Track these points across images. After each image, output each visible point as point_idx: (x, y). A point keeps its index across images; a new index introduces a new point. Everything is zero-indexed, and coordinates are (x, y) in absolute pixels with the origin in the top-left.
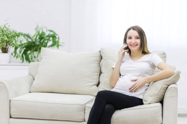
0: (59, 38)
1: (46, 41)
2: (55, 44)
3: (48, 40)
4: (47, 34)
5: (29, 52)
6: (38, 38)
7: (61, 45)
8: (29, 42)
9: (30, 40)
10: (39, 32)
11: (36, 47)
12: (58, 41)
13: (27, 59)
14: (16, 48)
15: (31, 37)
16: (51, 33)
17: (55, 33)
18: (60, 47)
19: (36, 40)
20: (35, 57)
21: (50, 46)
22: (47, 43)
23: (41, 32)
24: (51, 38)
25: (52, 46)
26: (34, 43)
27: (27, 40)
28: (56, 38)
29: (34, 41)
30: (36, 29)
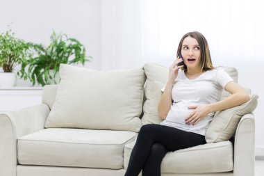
0: (84, 50)
1: (66, 55)
2: (80, 58)
3: (69, 52)
4: (68, 44)
5: (42, 70)
6: (54, 50)
7: (87, 60)
8: (43, 56)
9: (44, 54)
10: (56, 42)
11: (51, 64)
12: (83, 54)
13: (40, 81)
14: (24, 66)
15: (44, 48)
16: (74, 43)
17: (78, 43)
18: (86, 63)
19: (51, 53)
20: (51, 78)
21: (72, 62)
22: (67, 58)
23: (58, 42)
24: (73, 51)
25: (74, 61)
26: (49, 57)
27: (39, 53)
28: (80, 49)
29: (49, 54)
30: (52, 37)
